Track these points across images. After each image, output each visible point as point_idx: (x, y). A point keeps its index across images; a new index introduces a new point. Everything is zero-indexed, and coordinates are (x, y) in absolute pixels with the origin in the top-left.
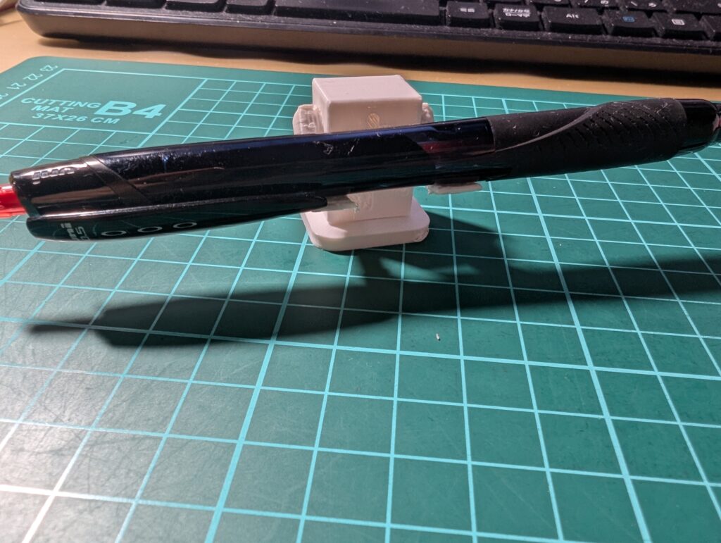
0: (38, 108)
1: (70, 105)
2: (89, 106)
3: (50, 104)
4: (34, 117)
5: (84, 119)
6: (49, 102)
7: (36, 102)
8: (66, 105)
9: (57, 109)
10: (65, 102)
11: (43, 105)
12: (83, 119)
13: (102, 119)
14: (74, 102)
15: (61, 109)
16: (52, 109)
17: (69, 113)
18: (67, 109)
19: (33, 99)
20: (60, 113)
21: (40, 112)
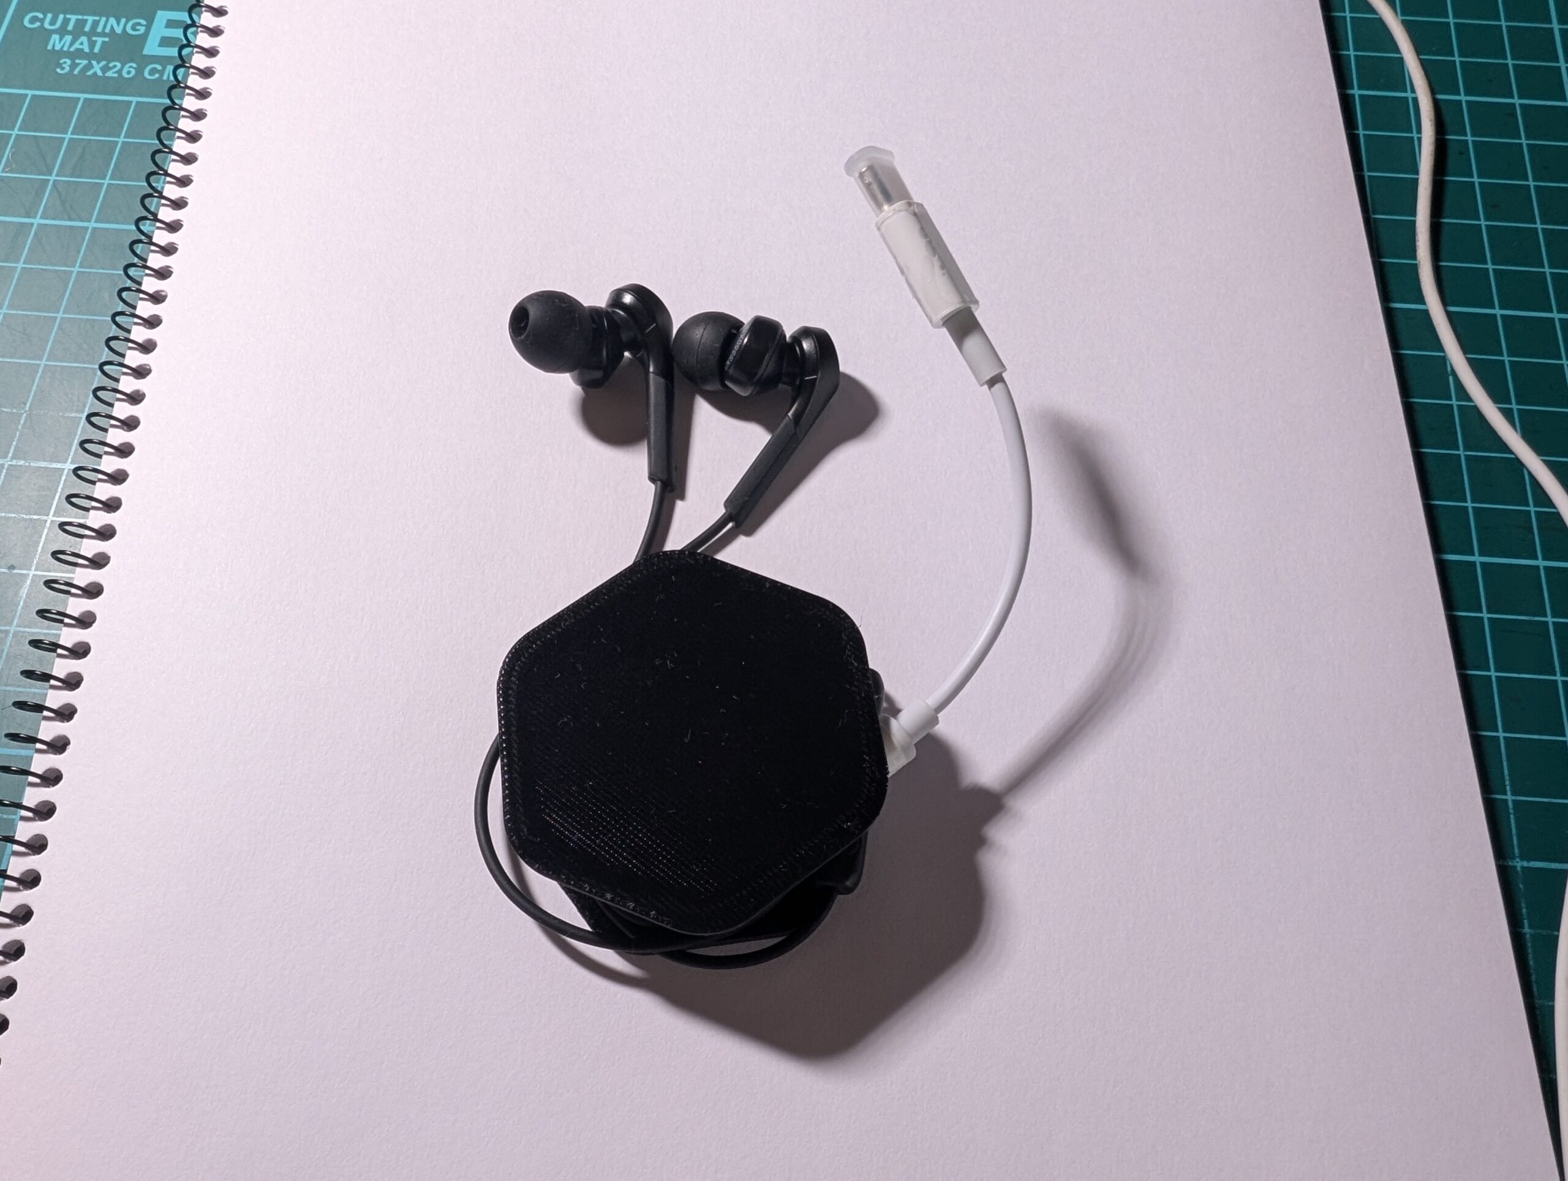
0: (55, 42)
1: (99, 29)
2: (129, 30)
3: (70, 27)
4: (58, 70)
5: (133, 72)
6: (66, 21)
7: (47, 25)
8: (93, 32)
9: (83, 43)
10: (90, 19)
11: (62, 32)
12: (129, 70)
13: (159, 67)
14: (104, 19)
15: (92, 44)
16: (77, 45)
17: (106, 54)
18: (99, 40)
19: (40, 16)
20: (90, 56)
21: (62, 54)
